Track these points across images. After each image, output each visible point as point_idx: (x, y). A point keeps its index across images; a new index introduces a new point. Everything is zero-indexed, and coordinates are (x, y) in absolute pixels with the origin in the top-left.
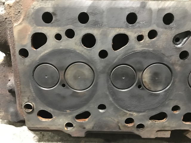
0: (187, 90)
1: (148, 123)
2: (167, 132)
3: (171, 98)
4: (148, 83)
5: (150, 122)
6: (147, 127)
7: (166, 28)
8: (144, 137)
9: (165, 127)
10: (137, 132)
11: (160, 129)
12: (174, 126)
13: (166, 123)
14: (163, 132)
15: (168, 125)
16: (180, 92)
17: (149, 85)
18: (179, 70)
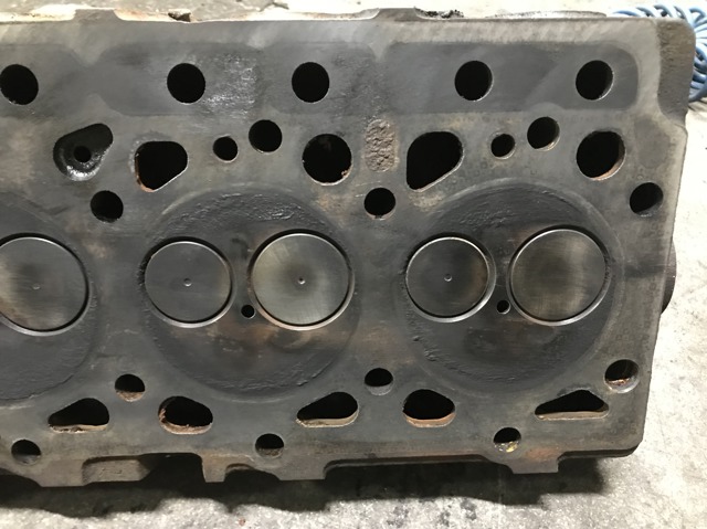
0: (147, 322)
1: (48, 436)
2: (123, 462)
3: (103, 349)
4: (10, 301)
5: (52, 435)
6: (50, 451)
7: (19, 116)
8: (48, 485)
9: (107, 447)
10: (18, 469)
11: (95, 456)
12: (138, 441)
13: (110, 434)
14: (113, 463)
15: (117, 440)
16: (126, 331)
17: (16, 309)
18: (102, 256)
